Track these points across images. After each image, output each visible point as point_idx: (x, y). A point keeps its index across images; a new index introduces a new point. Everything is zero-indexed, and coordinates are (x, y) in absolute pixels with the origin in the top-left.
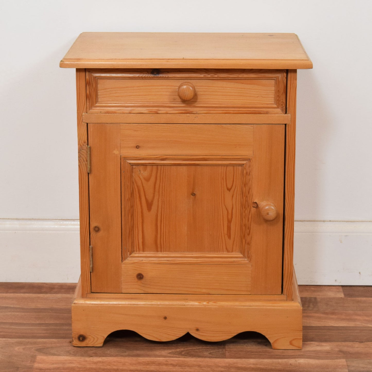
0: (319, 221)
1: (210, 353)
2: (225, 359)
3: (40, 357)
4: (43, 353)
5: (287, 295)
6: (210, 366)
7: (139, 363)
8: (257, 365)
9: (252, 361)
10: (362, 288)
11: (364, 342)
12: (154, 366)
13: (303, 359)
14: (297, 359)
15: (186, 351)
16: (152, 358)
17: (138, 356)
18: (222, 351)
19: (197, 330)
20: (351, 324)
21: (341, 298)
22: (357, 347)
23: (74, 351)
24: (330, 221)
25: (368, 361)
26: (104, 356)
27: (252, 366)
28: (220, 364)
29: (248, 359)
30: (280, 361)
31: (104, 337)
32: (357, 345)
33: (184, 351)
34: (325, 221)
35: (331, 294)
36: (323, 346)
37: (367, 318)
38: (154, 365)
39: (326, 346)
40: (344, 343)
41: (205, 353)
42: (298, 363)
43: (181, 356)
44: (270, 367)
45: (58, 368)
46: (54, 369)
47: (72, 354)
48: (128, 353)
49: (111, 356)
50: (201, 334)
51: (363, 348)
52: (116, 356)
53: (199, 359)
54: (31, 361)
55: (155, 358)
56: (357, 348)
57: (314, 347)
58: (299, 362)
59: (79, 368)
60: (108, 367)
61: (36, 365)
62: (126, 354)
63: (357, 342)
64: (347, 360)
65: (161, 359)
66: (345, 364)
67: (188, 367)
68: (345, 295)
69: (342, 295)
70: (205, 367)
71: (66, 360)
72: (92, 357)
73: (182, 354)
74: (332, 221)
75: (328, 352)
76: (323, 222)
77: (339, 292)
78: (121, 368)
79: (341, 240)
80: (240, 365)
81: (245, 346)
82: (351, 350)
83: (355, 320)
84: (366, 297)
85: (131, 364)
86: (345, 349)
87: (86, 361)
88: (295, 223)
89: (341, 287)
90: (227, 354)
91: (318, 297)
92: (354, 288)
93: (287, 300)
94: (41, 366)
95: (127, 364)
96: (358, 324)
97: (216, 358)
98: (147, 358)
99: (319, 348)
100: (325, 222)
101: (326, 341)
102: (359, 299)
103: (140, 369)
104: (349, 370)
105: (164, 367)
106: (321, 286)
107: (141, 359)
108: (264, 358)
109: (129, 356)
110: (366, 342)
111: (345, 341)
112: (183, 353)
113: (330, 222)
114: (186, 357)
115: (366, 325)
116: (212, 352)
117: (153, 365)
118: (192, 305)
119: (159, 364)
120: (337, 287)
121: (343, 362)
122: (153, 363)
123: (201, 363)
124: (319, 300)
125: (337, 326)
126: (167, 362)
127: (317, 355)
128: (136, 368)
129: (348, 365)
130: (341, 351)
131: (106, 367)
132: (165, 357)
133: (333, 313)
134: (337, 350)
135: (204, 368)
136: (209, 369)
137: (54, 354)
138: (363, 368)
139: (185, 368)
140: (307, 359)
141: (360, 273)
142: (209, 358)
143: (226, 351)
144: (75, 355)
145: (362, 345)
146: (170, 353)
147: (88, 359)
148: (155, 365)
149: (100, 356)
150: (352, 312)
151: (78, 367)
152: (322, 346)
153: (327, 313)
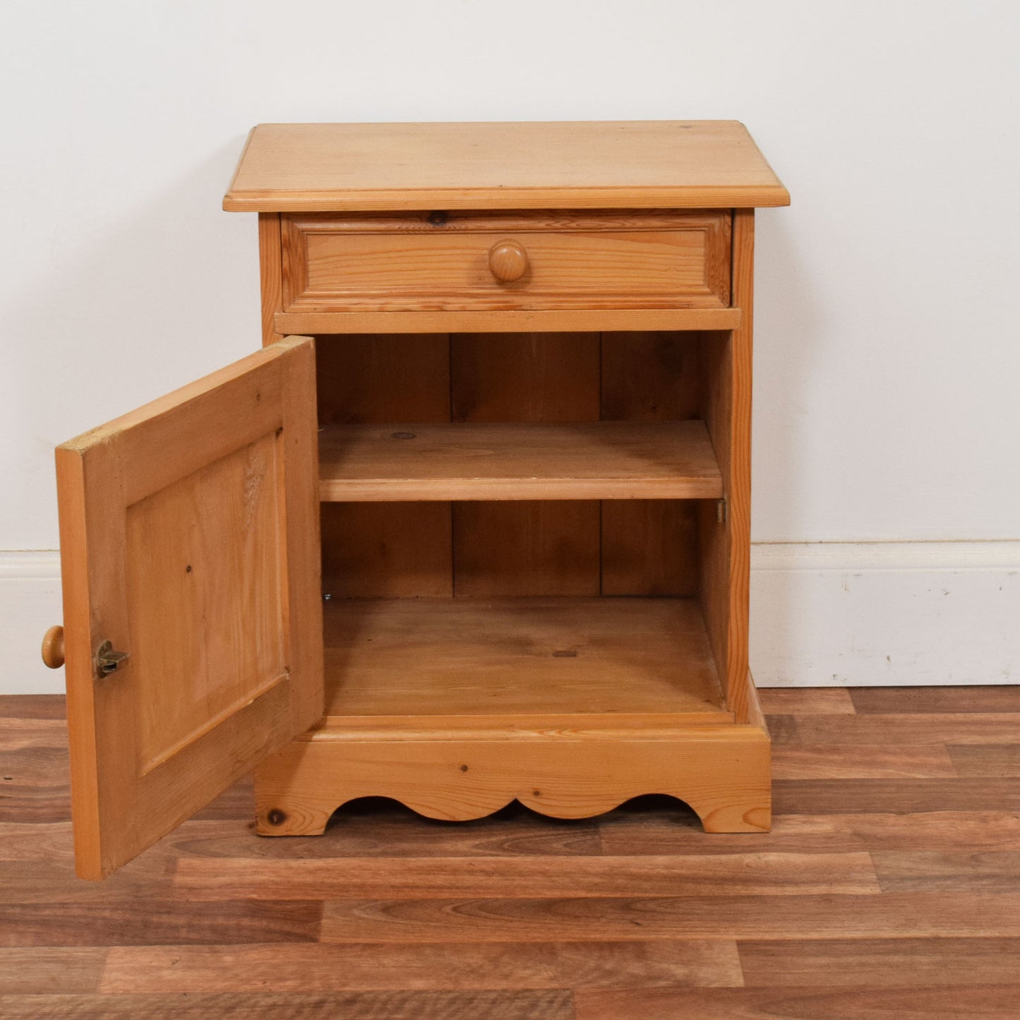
0: (796, 543)
1: (566, 845)
2: (601, 857)
3: (184, 862)
4: (192, 852)
5: (735, 712)
6: (569, 873)
7: (410, 870)
8: (675, 869)
9: (661, 860)
10: (893, 693)
11: (908, 813)
12: (444, 875)
13: (775, 854)
14: (761, 855)
15: (512, 841)
16: (438, 858)
17: (405, 854)
18: (593, 839)
19: (537, 793)
20: (876, 774)
21: (849, 715)
22: (893, 824)
23: (262, 846)
24: (821, 542)
25: (921, 854)
26: (329, 857)
27: (664, 871)
28: (589, 869)
29: (651, 857)
30: (724, 858)
31: (326, 814)
32: (892, 819)
33: (508, 841)
34: (809, 543)
35: (826, 707)
36: (819, 823)
37: (910, 760)
38: (442, 873)
39: (823, 823)
40: (861, 817)
41: (555, 845)
42: (763, 863)
43: (501, 853)
44: (702, 872)
45: (229, 885)
46: (220, 887)
47: (257, 854)
48: (382, 848)
49: (344, 855)
50: (545, 802)
51: (905, 825)
52: (355, 855)
53: (542, 859)
54: (166, 871)
55: (443, 858)
56: (893, 826)
57: (796, 826)
58: (766, 859)
59: (276, 883)
60: (342, 880)
61: (179, 879)
62: (379, 850)
63: (892, 812)
64: (873, 853)
65: (458, 860)
66: (869, 861)
67: (520, 876)
68: (856, 707)
69: (850, 709)
70: (559, 876)
71: (244, 868)
72: (302, 858)
73: (503, 848)
74: (825, 543)
75: (828, 837)
76: (805, 545)
77: (842, 701)
78: (370, 881)
79: (846, 586)
80: (633, 870)
81: (643, 828)
82: (878, 830)
83: (884, 765)
84: (902, 711)
85: (393, 873)
86: (866, 829)
87: (291, 868)
88: (752, 547)
89: (846, 692)
90: (605, 845)
91: (796, 714)
92: (875, 692)
93: (735, 723)
94: (189, 880)
95: (382, 872)
96: (891, 773)
97: (581, 855)
98: (425, 859)
99: (807, 829)
100: (810, 545)
101: (822, 812)
102: (890, 716)
103: (414, 883)
104: (877, 875)
105: (467, 877)
106: (803, 690)
107: (413, 861)
108: (687, 854)
109: (384, 854)
110: (913, 812)
111: (865, 811)
112: (506, 846)
113: (820, 545)
114: (515, 854)
115: (910, 775)
116: (570, 841)
117: (440, 874)
118: (523, 738)
119: (455, 871)
120: (839, 691)
121: (862, 857)
122: (441, 869)
123: (547, 868)
124: (799, 720)
125: (845, 777)
126: (472, 867)
127: (804, 844)
128: (404, 881)
129: (874, 865)
130: (857, 834)
131: (335, 881)
132: (465, 854)
133: (835, 750)
134: (849, 831)
135: (556, 879)
136: (567, 880)
137: (216, 855)
138: (909, 869)
139: (514, 880)
140: (782, 854)
141: (888, 658)
142: (565, 855)
143: (601, 838)
144: (263, 855)
145: (903, 820)
146: (476, 846)
147: (294, 863)
148: (444, 873)
149: (320, 857)
150: (875, 746)
151: (273, 881)
152: (813, 823)
153: (819, 751)
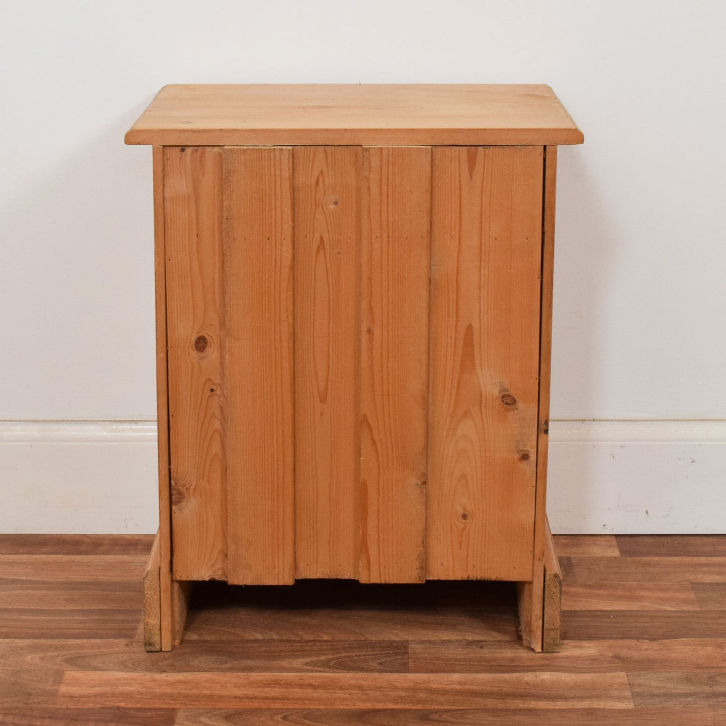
1: (380, 664)
2: (407, 674)
3: (71, 674)
4: (77, 666)
6: (381, 687)
7: (251, 684)
8: (465, 685)
9: (456, 677)
10: (651, 540)
11: (659, 639)
12: (278, 688)
13: (548, 673)
14: (538, 673)
15: (336, 659)
16: (275, 674)
17: (251, 669)
18: (403, 658)
20: (635, 606)
21: (615, 557)
22: (646, 649)
23: (133, 662)
24: (594, 420)
25: (667, 675)
26: (187, 671)
27: (458, 687)
28: (397, 684)
29: (448, 674)
30: (507, 676)
32: (645, 644)
33: (333, 660)
34: (585, 420)
35: (597, 551)
36: (585, 647)
37: (662, 595)
38: (278, 686)
39: (589, 647)
40: (621, 642)
41: (371, 664)
42: (539, 680)
43: (327, 670)
44: (488, 688)
45: (103, 694)
46: (95, 696)
47: (129, 668)
48: (231, 664)
49: (201, 670)
51: (655, 650)
52: (210, 670)
53: (360, 675)
54: (54, 682)
55: (279, 674)
56: (646, 650)
57: (570, 650)
58: (541, 678)
59: (142, 694)
60: (195, 691)
61: (63, 689)
62: (228, 666)
63: (645, 639)
64: (629, 674)
65: (291, 675)
66: (625, 680)
67: (340, 690)
68: (620, 551)
69: (616, 553)
70: (370, 690)
71: (117, 680)
72: (165, 672)
73: (330, 666)
74: (597, 420)
75: (593, 659)
76: (581, 422)
77: (610, 546)
78: (217, 693)
79: (613, 455)
80: (434, 686)
81: (444, 649)
82: (635, 654)
83: (639, 599)
84: (657, 555)
85: (236, 686)
86: (624, 653)
87: (154, 680)
89: (613, 538)
90: (411, 664)
91: (572, 556)
92: (637, 539)
94: (72, 690)
95: (228, 685)
96: (647, 605)
97: (391, 672)
98: (265, 674)
99: (577, 652)
100: (585, 422)
101: (589, 638)
102: (648, 559)
103: (253, 695)
104: (632, 692)
105: (297, 690)
106: (579, 537)
107: (255, 676)
108: (477, 672)
109: (232, 669)
110: (663, 639)
111: (623, 638)
112: (331, 664)
113: (593, 422)
114: (338, 671)
115: (660, 607)
116: (383, 661)
117: (276, 687)
119: (288, 685)
120: (608, 538)
121: (621, 676)
122: (277, 683)
123: (363, 683)
124: (575, 561)
125: (609, 609)
126: (302, 680)
127: (575, 667)
128: (246, 692)
129: (630, 684)
130: (617, 657)
131: (190, 692)
132: (298, 670)
133: (601, 587)
134: (610, 654)
135: (370, 692)
136: (378, 693)
137: (96, 669)
138: (658, 688)
139: (335, 693)
140: (555, 673)
141: (647, 512)
142: (379, 672)
143: (408, 658)
144: (135, 669)
145: (655, 645)
146: (307, 664)
147: (158, 676)
148: (280, 686)
149: (180, 671)
150: (635, 583)
151: (138, 691)
152: (581, 647)
153: (590, 587)
